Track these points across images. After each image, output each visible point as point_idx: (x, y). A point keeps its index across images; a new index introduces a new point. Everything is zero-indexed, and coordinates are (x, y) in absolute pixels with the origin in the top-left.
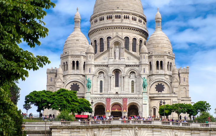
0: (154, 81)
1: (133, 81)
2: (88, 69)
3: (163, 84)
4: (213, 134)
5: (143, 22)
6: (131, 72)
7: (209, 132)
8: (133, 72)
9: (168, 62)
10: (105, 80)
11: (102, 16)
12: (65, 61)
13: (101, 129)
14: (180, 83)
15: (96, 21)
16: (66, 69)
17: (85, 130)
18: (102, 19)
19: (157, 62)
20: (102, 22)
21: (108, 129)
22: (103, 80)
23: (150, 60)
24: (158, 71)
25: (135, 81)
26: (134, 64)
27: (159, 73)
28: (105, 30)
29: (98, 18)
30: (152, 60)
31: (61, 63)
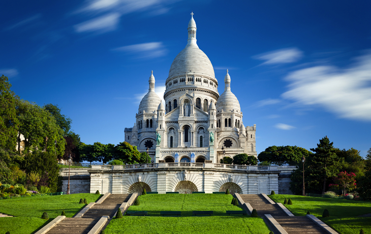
0: (223, 137)
1: (201, 136)
2: (159, 126)
3: (231, 139)
4: (272, 177)
5: (214, 85)
6: (200, 128)
7: (267, 175)
8: (202, 128)
9: (236, 120)
10: (175, 135)
11: (176, 79)
12: (140, 120)
13: (146, 173)
14: (247, 139)
15: (170, 84)
16: (141, 127)
17: (128, 174)
18: (176, 82)
19: (226, 120)
20: (176, 85)
21: (153, 173)
22: (173, 135)
23: (219, 118)
24: (226, 128)
25: (203, 136)
26: (202, 120)
27: (228, 130)
28: (178, 92)
29: (172, 81)
30: (221, 118)
31: (137, 121)
